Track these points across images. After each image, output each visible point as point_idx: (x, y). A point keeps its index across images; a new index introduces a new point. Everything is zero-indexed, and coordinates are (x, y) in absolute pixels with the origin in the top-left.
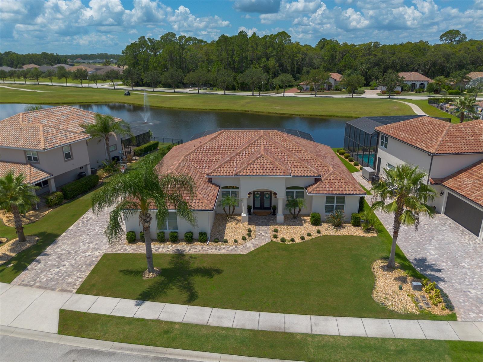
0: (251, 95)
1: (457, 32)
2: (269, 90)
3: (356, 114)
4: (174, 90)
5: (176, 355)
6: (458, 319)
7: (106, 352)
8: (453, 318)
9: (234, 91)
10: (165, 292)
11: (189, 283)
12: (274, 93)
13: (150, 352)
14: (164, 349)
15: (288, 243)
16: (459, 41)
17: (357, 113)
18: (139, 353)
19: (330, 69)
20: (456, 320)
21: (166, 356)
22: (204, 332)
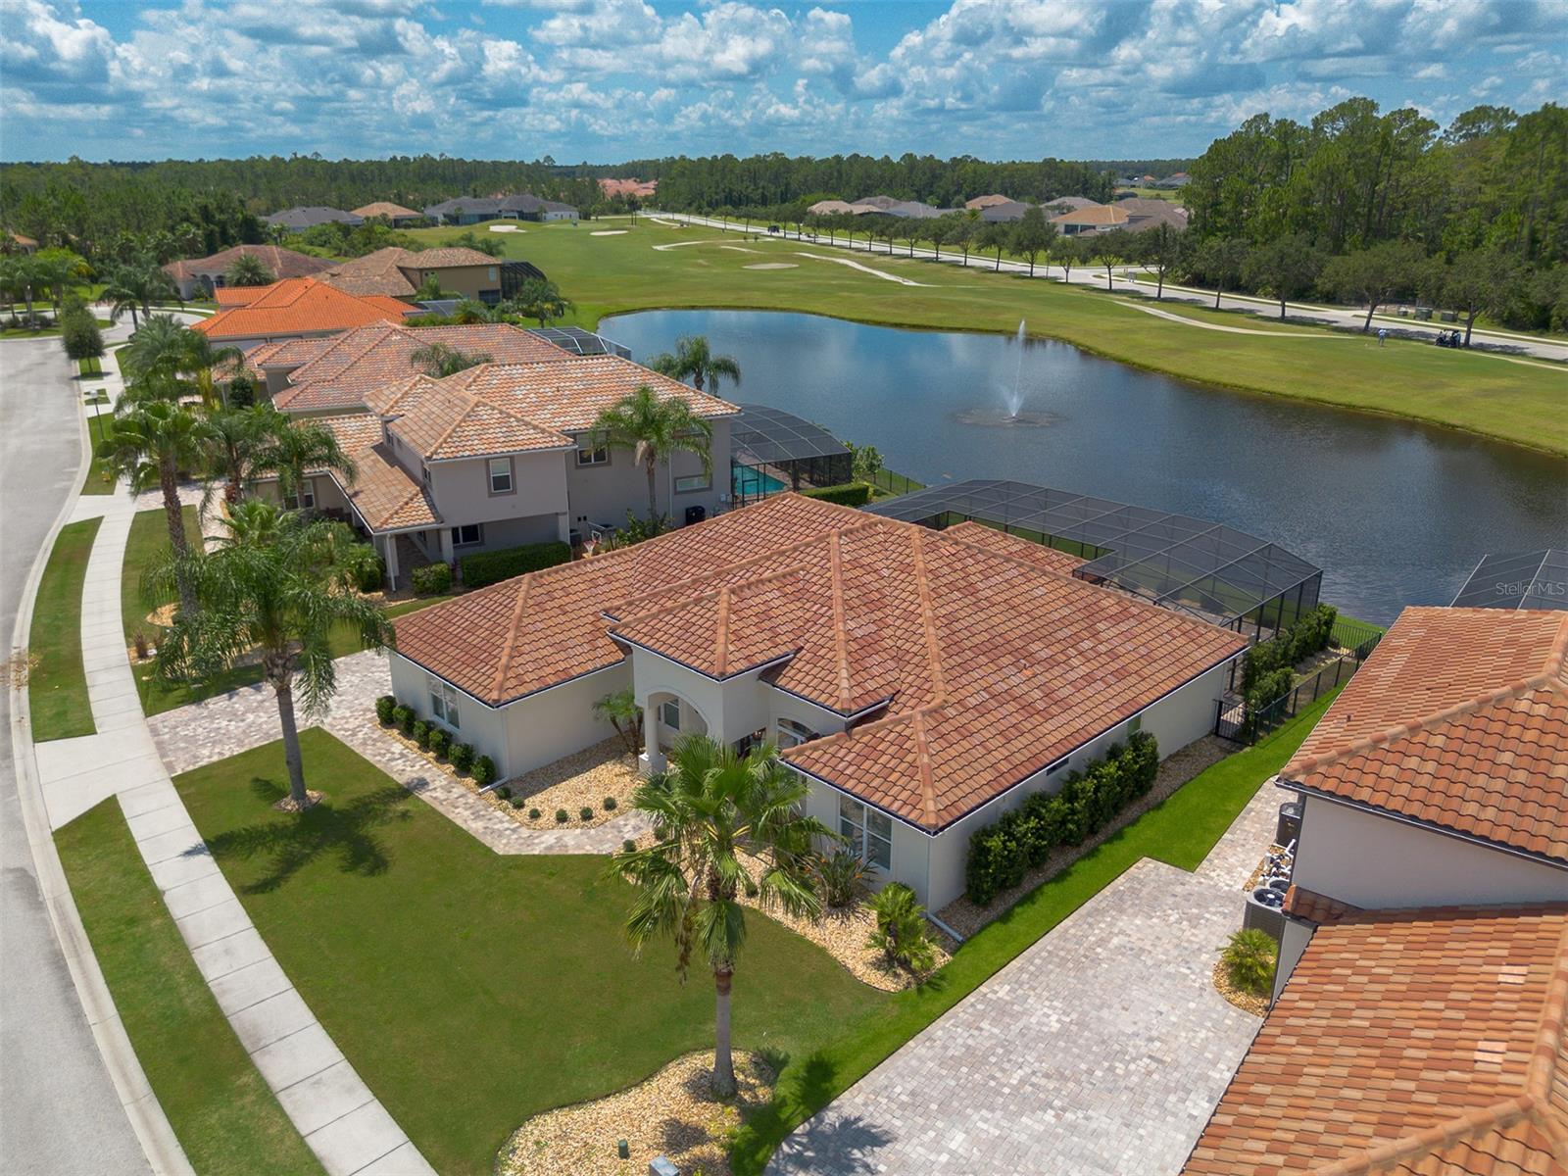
4: (1283, 306)
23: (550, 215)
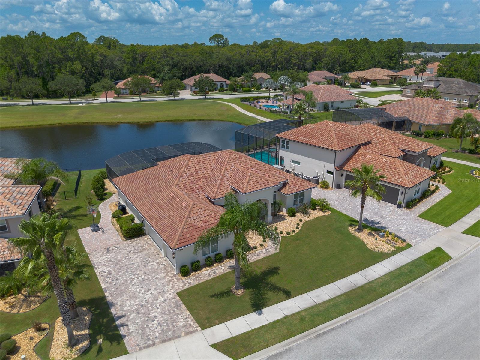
0: (67, 104)
1: (221, 36)
2: (81, 96)
3: (197, 117)
5: (323, 329)
6: (412, 245)
7: (283, 351)
8: (409, 246)
9: (38, 99)
10: (266, 298)
11: (272, 285)
12: (91, 99)
13: (308, 335)
14: (314, 330)
15: (292, 235)
16: (223, 43)
17: (196, 115)
18: (303, 340)
19: (135, 71)
21: (320, 332)
22: (322, 309)
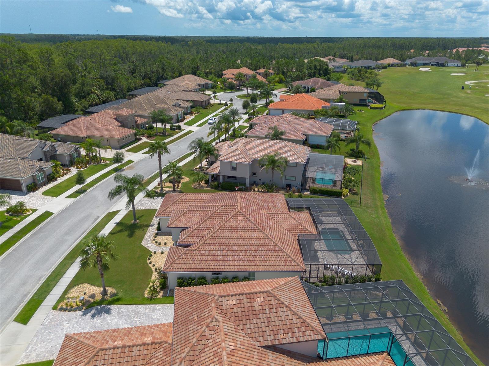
8: (55, 308)
20: (52, 309)
23: (449, 64)
